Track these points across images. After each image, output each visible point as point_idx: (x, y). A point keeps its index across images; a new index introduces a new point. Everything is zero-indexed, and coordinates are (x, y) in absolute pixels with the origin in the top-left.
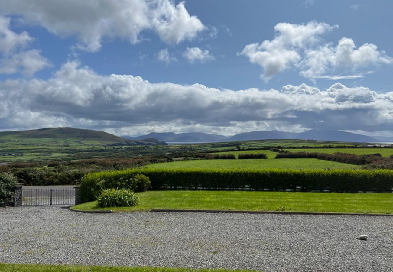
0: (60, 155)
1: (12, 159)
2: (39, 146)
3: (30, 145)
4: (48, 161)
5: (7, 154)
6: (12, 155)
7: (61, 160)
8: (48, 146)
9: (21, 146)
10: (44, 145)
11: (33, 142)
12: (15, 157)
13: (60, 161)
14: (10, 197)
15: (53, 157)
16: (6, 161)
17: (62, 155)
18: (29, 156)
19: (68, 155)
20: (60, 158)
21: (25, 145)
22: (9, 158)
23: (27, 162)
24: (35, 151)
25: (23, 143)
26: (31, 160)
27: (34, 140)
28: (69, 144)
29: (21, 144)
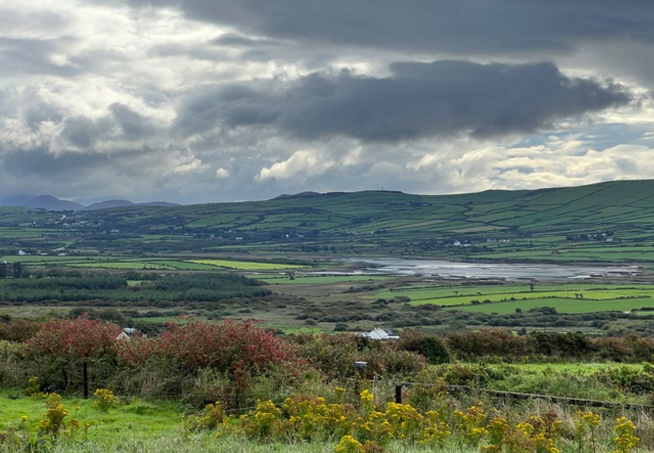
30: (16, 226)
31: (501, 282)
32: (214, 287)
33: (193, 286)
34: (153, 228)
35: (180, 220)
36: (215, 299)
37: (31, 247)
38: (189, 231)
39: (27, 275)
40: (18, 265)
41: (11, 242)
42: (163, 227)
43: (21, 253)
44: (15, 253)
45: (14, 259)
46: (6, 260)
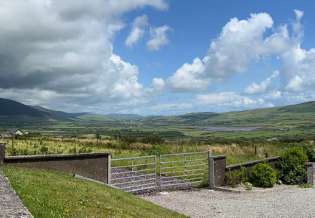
1: (281, 134)
2: (302, 120)
3: (295, 119)
4: (311, 136)
6: (280, 130)
8: (311, 120)
9: (287, 121)
10: (307, 120)
11: (297, 117)
12: (283, 132)
16: (275, 136)
18: (294, 131)
21: (291, 120)
22: (278, 133)
23: (293, 137)
24: (299, 126)
25: (288, 118)
26: (297, 135)
27: (298, 115)
30: (130, 121)
32: (173, 134)
33: (167, 134)
34: (159, 121)
35: (165, 119)
36: (173, 137)
37: (133, 126)
38: (167, 122)
39: (132, 132)
40: (130, 130)
41: (129, 124)
42: (161, 121)
43: (131, 127)
44: (130, 127)
45: (129, 128)
46: (128, 128)
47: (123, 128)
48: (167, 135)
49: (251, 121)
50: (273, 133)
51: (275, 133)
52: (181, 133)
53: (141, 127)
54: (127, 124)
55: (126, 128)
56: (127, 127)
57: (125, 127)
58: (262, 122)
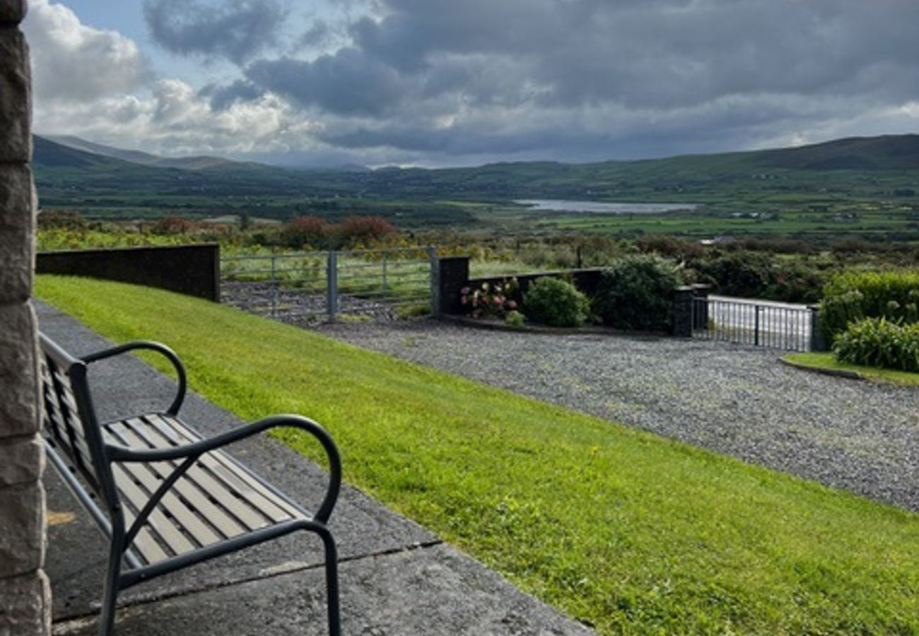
0: (883, 221)
1: (750, 226)
2: (822, 192)
3: (797, 189)
5: (738, 214)
6: (751, 217)
7: (885, 237)
9: (773, 191)
10: (836, 191)
11: (807, 182)
12: (758, 223)
13: (882, 240)
14: (663, 311)
15: (861, 229)
16: (734, 232)
17: (889, 222)
18: (793, 220)
19: (909, 222)
20: (884, 231)
21: (784, 189)
22: (742, 224)
23: (788, 238)
24: (811, 207)
25: (778, 185)
26: (801, 233)
27: (809, 176)
28: (913, 189)
29: (773, 188)
30: (334, 181)
31: (613, 215)
32: (447, 216)
34: (412, 182)
36: (446, 223)
37: (342, 193)
38: (433, 184)
39: (339, 209)
40: (335, 204)
41: (332, 190)
42: (418, 181)
43: (337, 196)
44: (333, 196)
45: (332, 200)
46: (328, 200)
47: (316, 199)
48: (431, 219)
49: (665, 189)
50: (727, 223)
51: (733, 224)
52: (468, 214)
53: (363, 197)
54: (326, 190)
55: (322, 201)
56: (326, 196)
57: (320, 197)
58: (698, 191)
